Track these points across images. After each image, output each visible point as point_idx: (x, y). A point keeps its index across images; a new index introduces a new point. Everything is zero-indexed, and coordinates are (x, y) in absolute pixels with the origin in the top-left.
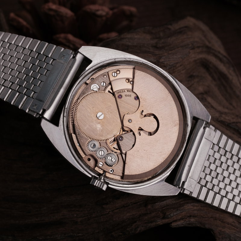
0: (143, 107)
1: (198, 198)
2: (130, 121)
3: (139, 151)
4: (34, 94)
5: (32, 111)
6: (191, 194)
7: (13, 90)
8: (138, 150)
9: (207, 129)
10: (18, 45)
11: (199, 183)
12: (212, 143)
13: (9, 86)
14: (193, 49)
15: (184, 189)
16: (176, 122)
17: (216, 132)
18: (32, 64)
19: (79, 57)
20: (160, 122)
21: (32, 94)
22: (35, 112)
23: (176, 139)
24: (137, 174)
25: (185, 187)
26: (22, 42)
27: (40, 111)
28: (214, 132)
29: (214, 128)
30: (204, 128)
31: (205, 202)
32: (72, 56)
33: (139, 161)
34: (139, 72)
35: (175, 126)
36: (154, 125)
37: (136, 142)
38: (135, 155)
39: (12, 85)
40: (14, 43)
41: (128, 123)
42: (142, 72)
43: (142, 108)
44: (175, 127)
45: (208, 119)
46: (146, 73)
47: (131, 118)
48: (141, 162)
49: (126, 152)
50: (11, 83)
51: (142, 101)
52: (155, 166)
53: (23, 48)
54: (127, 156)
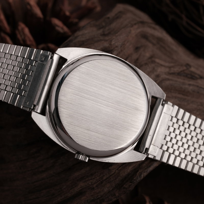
1: (161, 161)
4: (25, 92)
5: (25, 107)
6: (155, 157)
7: (8, 91)
9: (166, 105)
10: (6, 52)
11: (161, 148)
12: (171, 116)
13: (4, 88)
14: (132, 26)
15: (149, 154)
17: (173, 107)
18: (19, 68)
19: (56, 57)
21: (23, 93)
22: (27, 108)
25: (149, 152)
26: (8, 50)
27: (31, 107)
28: (172, 107)
29: (171, 104)
30: (163, 105)
31: (167, 163)
32: (50, 57)
39: (6, 87)
40: (3, 51)
45: (164, 97)
50: (5, 86)
53: (10, 55)
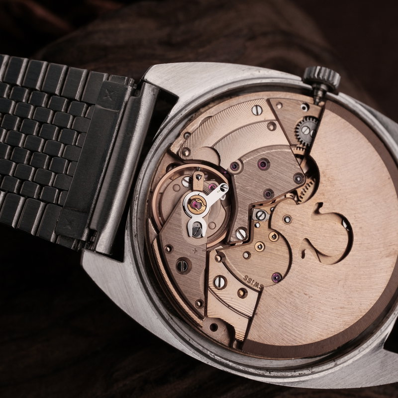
0: (324, 195)
2: (287, 220)
3: (292, 292)
8: (292, 290)
16: (392, 247)
20: (355, 238)
23: (384, 285)
24: (277, 344)
33: (288, 316)
34: (334, 115)
35: (387, 257)
36: (339, 241)
37: (290, 270)
38: (281, 300)
41: (281, 223)
42: (339, 118)
43: (322, 197)
44: (388, 259)
46: (347, 121)
47: (291, 214)
48: (292, 320)
49: (262, 288)
51: (324, 182)
52: (321, 335)
54: (262, 297)
